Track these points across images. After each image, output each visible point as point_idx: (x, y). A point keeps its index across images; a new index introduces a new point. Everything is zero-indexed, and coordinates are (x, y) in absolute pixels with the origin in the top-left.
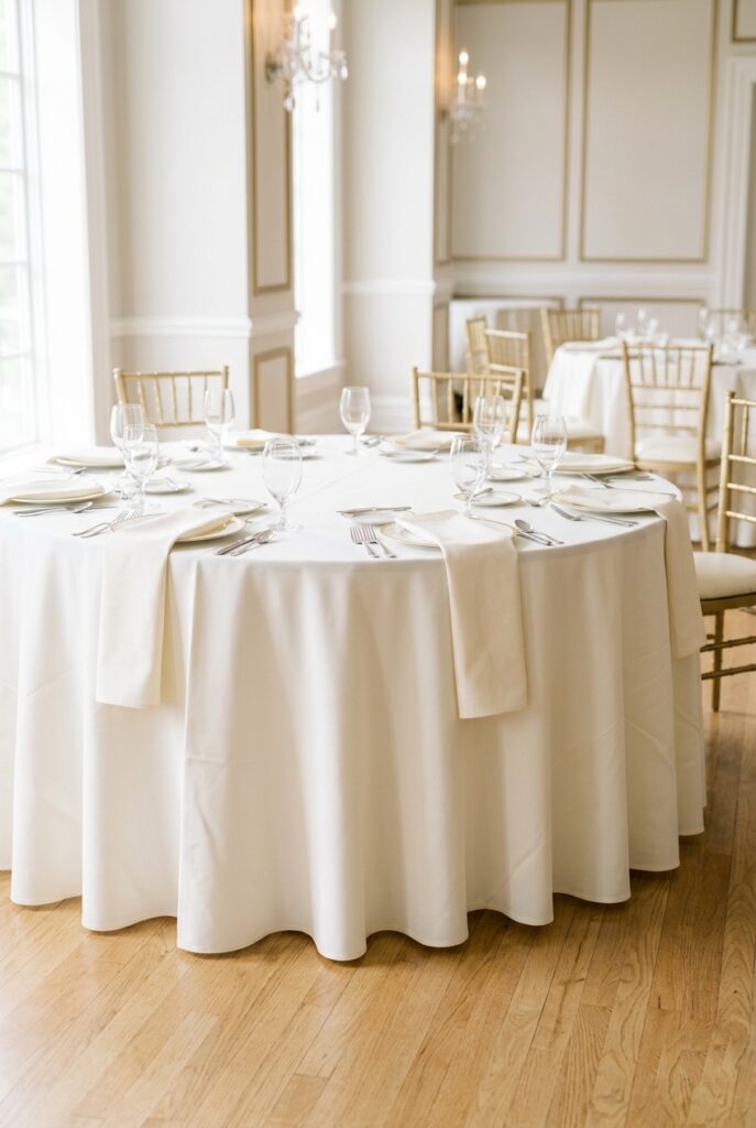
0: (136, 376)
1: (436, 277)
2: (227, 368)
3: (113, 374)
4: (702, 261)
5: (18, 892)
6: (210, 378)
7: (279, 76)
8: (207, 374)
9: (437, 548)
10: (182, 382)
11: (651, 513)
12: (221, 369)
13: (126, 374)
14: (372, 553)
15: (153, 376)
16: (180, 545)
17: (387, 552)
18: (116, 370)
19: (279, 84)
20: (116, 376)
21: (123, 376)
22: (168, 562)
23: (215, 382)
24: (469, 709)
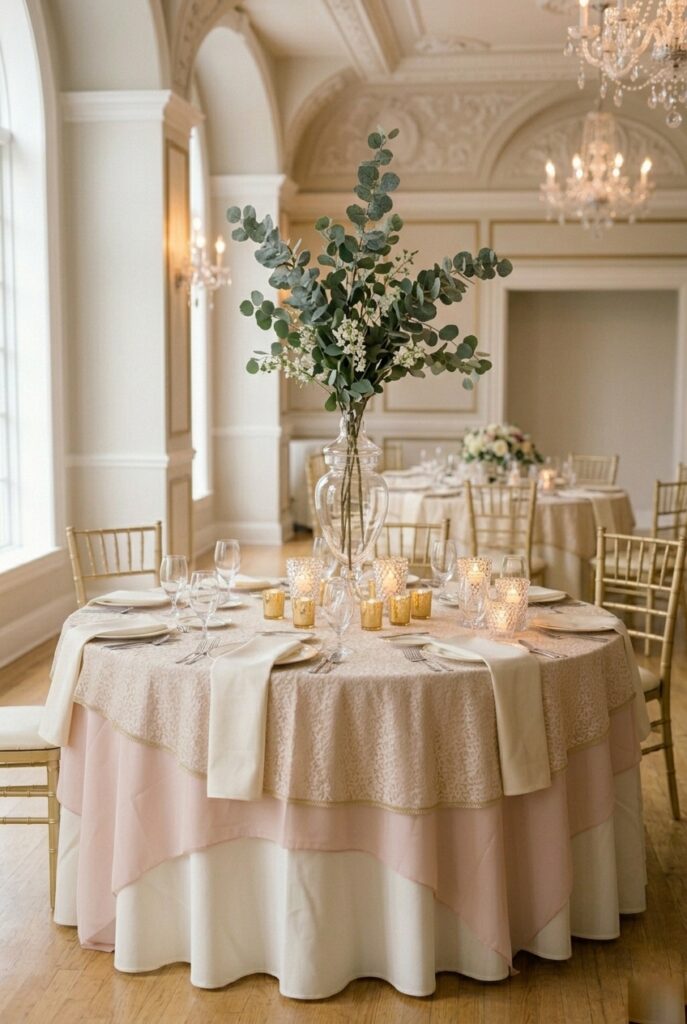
0: (85, 533)
1: (282, 423)
2: (160, 523)
3: (66, 532)
4: (475, 410)
5: (122, 962)
6: (146, 533)
7: (184, 283)
8: (141, 529)
9: (482, 663)
10: (122, 537)
11: (612, 631)
12: (153, 523)
13: (76, 531)
14: (431, 668)
15: (97, 532)
16: (277, 667)
17: (443, 667)
18: (68, 528)
19: (182, 289)
20: (68, 534)
21: (74, 534)
22: (270, 684)
23: (151, 536)
24: (513, 788)
